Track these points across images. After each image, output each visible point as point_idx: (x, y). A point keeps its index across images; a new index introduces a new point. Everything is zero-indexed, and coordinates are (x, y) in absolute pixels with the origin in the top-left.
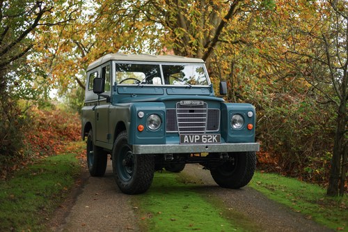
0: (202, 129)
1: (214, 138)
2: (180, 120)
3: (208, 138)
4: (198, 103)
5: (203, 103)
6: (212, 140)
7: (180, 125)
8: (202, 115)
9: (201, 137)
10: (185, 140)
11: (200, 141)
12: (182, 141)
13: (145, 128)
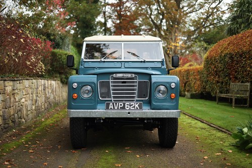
0: (133, 97)
1: (137, 106)
2: (114, 90)
3: (130, 105)
4: (129, 75)
5: (134, 75)
6: (134, 107)
7: (114, 93)
8: (133, 86)
9: (124, 104)
10: (110, 107)
11: (123, 108)
12: (107, 108)
13: (79, 96)
